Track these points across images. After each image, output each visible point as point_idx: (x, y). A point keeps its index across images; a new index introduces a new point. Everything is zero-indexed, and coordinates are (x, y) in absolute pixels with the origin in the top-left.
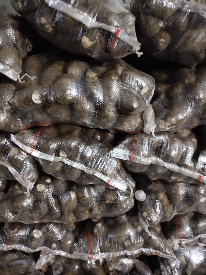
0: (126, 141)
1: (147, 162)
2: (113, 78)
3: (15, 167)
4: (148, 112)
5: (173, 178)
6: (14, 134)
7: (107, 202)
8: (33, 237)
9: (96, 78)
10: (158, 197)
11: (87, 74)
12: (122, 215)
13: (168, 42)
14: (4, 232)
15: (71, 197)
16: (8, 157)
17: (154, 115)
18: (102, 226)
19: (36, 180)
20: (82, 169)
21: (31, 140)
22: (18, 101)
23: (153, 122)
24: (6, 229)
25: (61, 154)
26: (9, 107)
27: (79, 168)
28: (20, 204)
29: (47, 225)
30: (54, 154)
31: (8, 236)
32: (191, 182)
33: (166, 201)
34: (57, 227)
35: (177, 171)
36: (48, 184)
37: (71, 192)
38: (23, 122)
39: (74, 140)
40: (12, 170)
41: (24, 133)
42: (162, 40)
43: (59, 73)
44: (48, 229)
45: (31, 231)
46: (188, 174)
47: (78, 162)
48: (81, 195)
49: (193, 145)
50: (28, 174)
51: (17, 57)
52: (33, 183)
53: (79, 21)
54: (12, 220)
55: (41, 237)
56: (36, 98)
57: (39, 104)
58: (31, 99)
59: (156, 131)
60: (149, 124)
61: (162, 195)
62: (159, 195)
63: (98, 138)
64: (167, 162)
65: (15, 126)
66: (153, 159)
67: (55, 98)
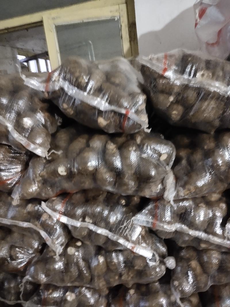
0: (149, 207)
1: (171, 229)
2: (131, 149)
3: (46, 231)
4: (168, 179)
5: (203, 246)
6: (45, 201)
7: (136, 268)
8: (66, 300)
9: (115, 150)
10: (190, 265)
11: (107, 146)
12: (154, 282)
13: (181, 113)
14: (40, 293)
15: (99, 262)
16: (40, 222)
17: (174, 182)
18: (134, 292)
19: (65, 245)
20: (106, 235)
21: (60, 207)
22: (47, 173)
23: (173, 189)
24: (41, 290)
25: (87, 219)
26: (41, 178)
27: (103, 234)
28: (52, 267)
29: (80, 288)
30: (81, 220)
31: (43, 297)
32: (223, 250)
33: (199, 269)
34: (90, 291)
35: (205, 239)
36: (78, 247)
37: (99, 257)
38: (52, 191)
39: (98, 206)
40: (43, 234)
41: (54, 200)
42: (174, 112)
43: (83, 146)
44: (80, 293)
45: (65, 293)
46: (216, 242)
47: (103, 228)
48: (109, 260)
49: (221, 210)
50: (58, 238)
51: (46, 136)
52: (61, 247)
53: (93, 106)
54: (45, 282)
55: (73, 300)
56: (62, 170)
57: (64, 176)
58: (57, 171)
59: (175, 199)
60: (169, 192)
61: (194, 263)
62: (190, 263)
63: (122, 203)
64: (193, 230)
65: (45, 194)
66: (177, 226)
67: (78, 170)
